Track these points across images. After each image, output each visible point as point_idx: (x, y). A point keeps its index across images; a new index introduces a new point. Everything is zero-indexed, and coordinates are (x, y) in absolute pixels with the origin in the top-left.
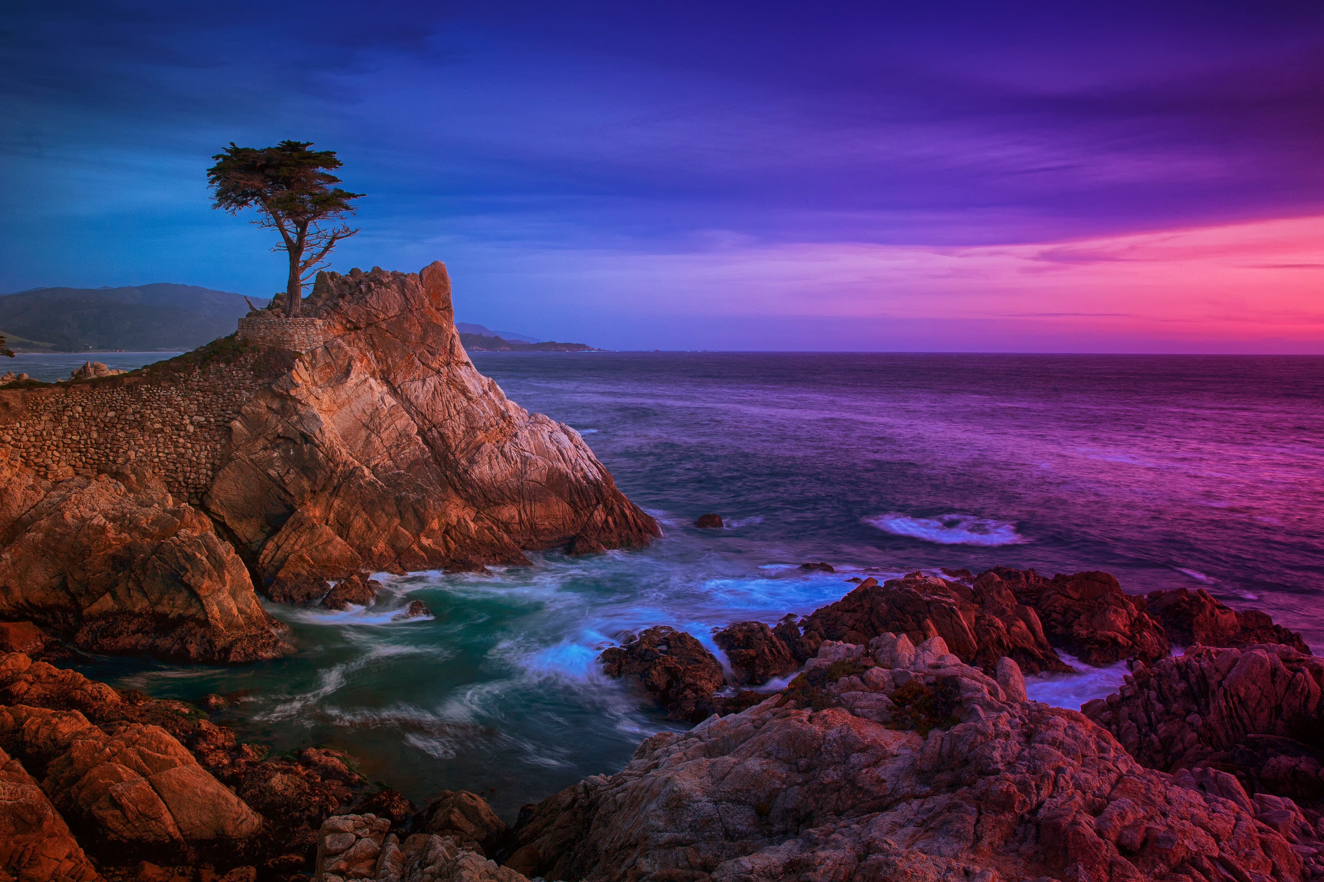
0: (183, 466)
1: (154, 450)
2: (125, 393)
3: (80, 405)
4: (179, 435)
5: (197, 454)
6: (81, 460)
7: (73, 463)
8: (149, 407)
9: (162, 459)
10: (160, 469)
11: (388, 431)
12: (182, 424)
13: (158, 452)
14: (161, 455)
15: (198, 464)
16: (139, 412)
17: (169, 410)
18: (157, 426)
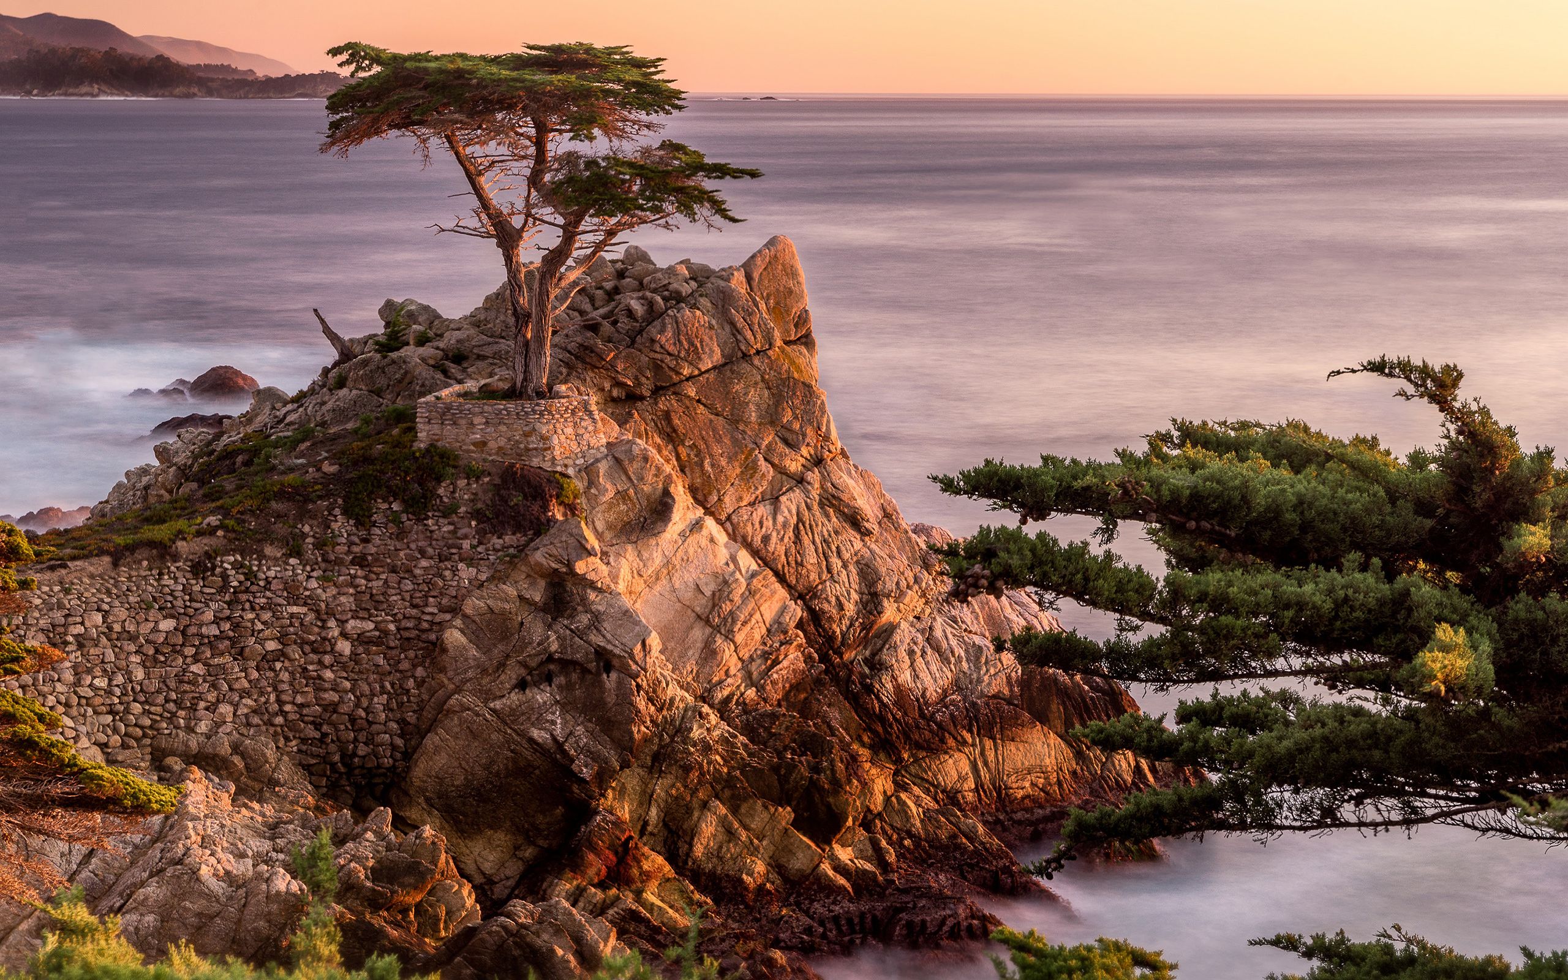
0: (337, 730)
1: (273, 698)
2: (189, 575)
3: (99, 610)
4: (320, 662)
5: (365, 702)
6: (115, 730)
7: (103, 738)
8: (247, 605)
9: (292, 717)
10: (287, 739)
11: (748, 627)
12: (324, 639)
13: (279, 701)
14: (288, 708)
15: (370, 723)
16: (228, 618)
17: (295, 609)
18: (272, 645)
